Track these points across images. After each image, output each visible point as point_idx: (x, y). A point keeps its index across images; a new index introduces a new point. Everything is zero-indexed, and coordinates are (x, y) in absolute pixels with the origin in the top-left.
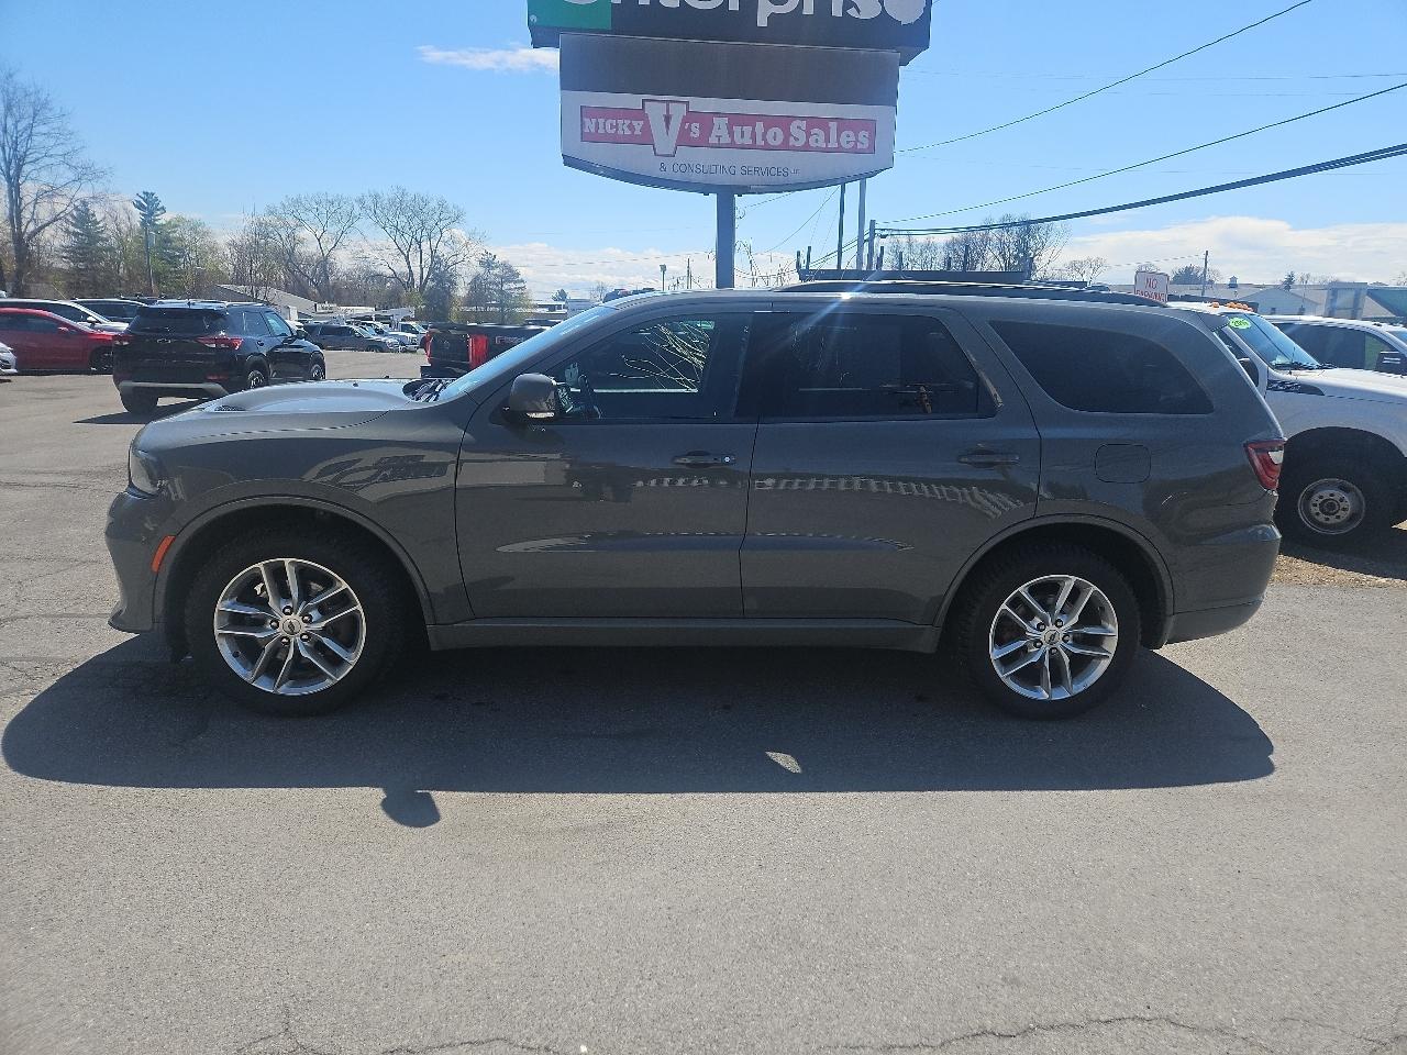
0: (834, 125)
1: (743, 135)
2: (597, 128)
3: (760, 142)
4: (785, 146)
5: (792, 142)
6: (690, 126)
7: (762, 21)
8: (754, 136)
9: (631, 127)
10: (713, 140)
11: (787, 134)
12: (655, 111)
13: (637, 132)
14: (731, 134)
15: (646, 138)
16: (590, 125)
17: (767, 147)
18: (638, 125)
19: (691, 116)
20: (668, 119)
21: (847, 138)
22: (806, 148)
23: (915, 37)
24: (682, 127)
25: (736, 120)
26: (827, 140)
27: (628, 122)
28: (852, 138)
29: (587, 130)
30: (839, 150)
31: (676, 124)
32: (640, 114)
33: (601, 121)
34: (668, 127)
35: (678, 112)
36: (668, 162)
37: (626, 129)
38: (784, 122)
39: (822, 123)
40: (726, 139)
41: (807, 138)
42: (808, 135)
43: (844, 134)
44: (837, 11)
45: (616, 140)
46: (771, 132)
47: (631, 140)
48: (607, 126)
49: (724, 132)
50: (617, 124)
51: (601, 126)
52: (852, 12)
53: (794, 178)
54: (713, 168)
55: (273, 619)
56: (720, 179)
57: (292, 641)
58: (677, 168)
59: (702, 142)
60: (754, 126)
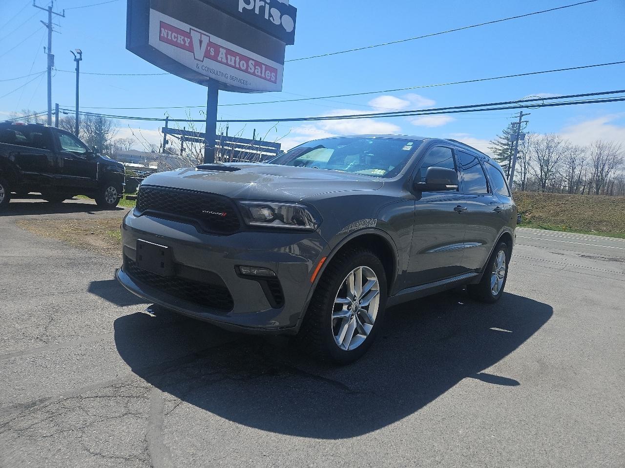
0: (263, 66)
1: (231, 60)
2: (167, 35)
3: (237, 66)
4: (246, 71)
5: (249, 70)
7: (240, 10)
8: (235, 63)
9: (184, 40)
10: (219, 59)
11: (248, 66)
12: (196, 35)
13: (187, 44)
14: (227, 59)
15: (190, 49)
16: (164, 32)
17: (240, 69)
18: (187, 41)
19: (210, 44)
20: (201, 42)
22: (254, 74)
23: (290, 38)
24: (207, 48)
25: (229, 52)
26: (261, 73)
27: (183, 37)
28: (269, 75)
29: (162, 35)
30: (265, 79)
31: (204, 45)
34: (200, 46)
35: (205, 40)
36: (200, 64)
37: (181, 40)
38: (247, 59)
40: (224, 60)
41: (255, 70)
42: (255, 69)
43: (267, 72)
44: (267, 17)
45: (176, 45)
46: (242, 62)
47: (183, 47)
48: (172, 36)
49: (224, 56)
50: (177, 36)
51: (170, 35)
52: (271, 19)
53: (249, 87)
54: (219, 73)
55: (350, 305)
56: (222, 79)
57: (354, 317)
58: (204, 68)
59: (215, 58)
60: (236, 58)
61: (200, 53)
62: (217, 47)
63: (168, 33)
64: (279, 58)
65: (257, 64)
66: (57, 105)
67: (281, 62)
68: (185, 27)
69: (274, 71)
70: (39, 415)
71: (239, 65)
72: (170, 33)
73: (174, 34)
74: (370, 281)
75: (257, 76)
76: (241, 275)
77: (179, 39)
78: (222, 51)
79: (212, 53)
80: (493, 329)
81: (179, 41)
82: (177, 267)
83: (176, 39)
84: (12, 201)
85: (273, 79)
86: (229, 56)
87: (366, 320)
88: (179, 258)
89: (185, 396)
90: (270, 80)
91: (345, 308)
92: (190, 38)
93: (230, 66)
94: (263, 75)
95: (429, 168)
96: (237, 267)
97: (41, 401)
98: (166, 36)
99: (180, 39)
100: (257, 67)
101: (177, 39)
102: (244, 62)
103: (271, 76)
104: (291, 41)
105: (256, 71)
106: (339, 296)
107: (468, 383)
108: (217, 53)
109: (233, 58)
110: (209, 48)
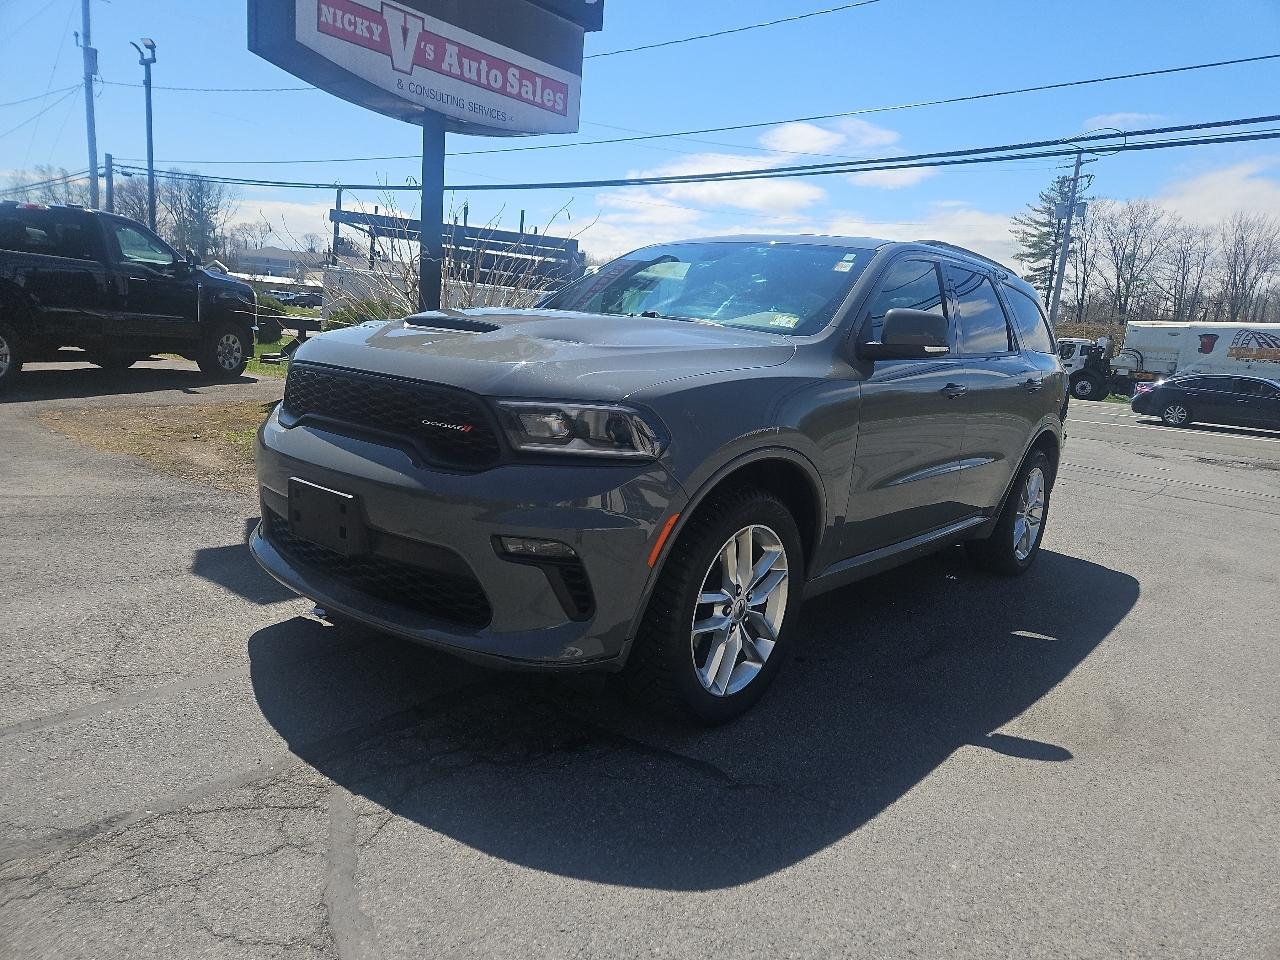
0: (539, 81)
1: (471, 69)
2: (335, 21)
3: (484, 81)
4: (503, 91)
5: (509, 89)
6: (425, 46)
8: (479, 74)
9: (369, 29)
10: (445, 66)
11: (505, 80)
12: (394, 17)
13: (376, 38)
14: (461, 65)
15: (383, 47)
16: (328, 14)
17: (488, 87)
18: (377, 30)
19: (426, 36)
20: (405, 31)
21: (548, 97)
22: (519, 97)
23: (593, 17)
24: (418, 45)
25: (465, 52)
26: (534, 94)
27: (366, 23)
28: (552, 98)
29: (323, 19)
30: (542, 106)
31: (413, 39)
32: (378, 17)
34: (405, 41)
35: (415, 29)
36: (406, 79)
37: (365, 30)
38: (504, 66)
39: (531, 76)
40: (456, 70)
41: (520, 88)
42: (521, 86)
43: (547, 91)
45: (353, 38)
46: (494, 72)
47: (368, 44)
48: (344, 20)
49: (455, 61)
50: (356, 21)
51: (339, 18)
53: (510, 125)
54: (445, 97)
55: (727, 604)
56: (451, 110)
57: (737, 630)
58: (413, 88)
59: (436, 66)
60: (480, 63)
61: (404, 55)
62: (440, 43)
63: (335, 14)
64: (572, 61)
65: (526, 75)
66: (109, 158)
67: (576, 68)
69: (562, 88)
70: (109, 854)
71: (488, 79)
72: (339, 13)
73: (348, 16)
74: (770, 552)
75: (526, 101)
76: (505, 555)
77: (359, 25)
78: (452, 50)
79: (430, 56)
80: (1018, 633)
81: (358, 31)
82: (374, 535)
83: (353, 27)
84: (28, 367)
85: (560, 107)
86: (466, 61)
87: (761, 631)
88: (377, 518)
89: (398, 804)
90: (552, 110)
91: (718, 611)
92: (383, 23)
93: (469, 81)
94: (538, 99)
95: (890, 311)
96: (497, 538)
97: (109, 822)
98: (331, 21)
99: (362, 27)
100: (525, 82)
101: (356, 27)
102: (499, 74)
103: (555, 101)
104: (596, 24)
105: (524, 90)
106: (707, 590)
107: (968, 758)
108: (440, 55)
109: (474, 65)
110: (423, 44)
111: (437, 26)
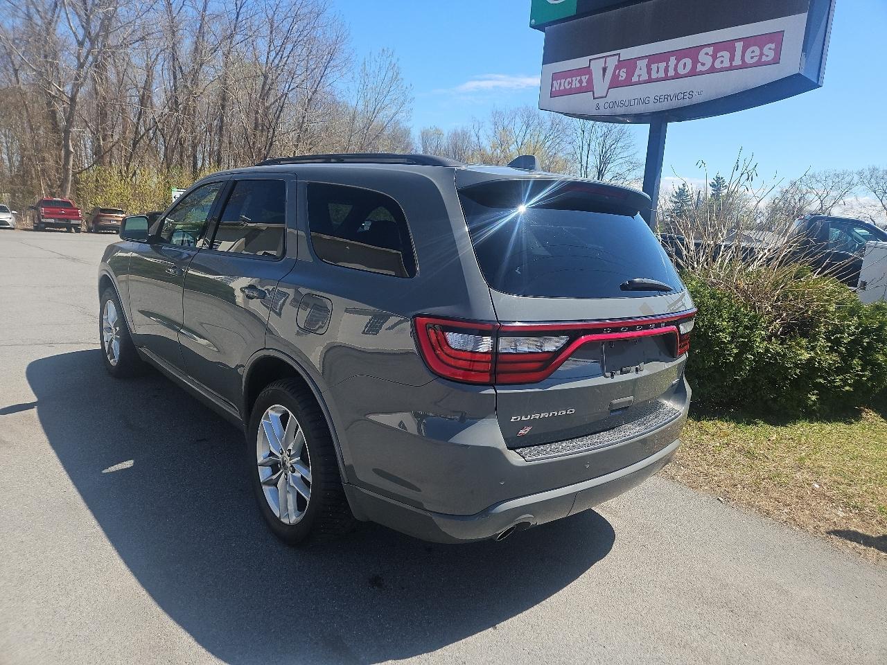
1: (658, 70)
2: (560, 86)
3: (672, 73)
4: (693, 73)
5: (700, 67)
6: (619, 72)
8: (667, 69)
9: (580, 81)
10: (636, 79)
11: (696, 62)
12: (597, 66)
13: (584, 84)
14: (649, 71)
15: (589, 87)
16: (556, 85)
17: (677, 77)
18: (585, 78)
19: (621, 64)
20: (604, 70)
21: (753, 53)
24: (614, 74)
25: (653, 59)
26: (732, 59)
27: (579, 78)
28: (757, 53)
29: (554, 89)
30: (743, 66)
31: (610, 72)
32: (587, 71)
33: (563, 81)
34: (604, 76)
35: (612, 62)
36: (602, 102)
37: (578, 83)
38: (693, 52)
39: (729, 46)
40: (645, 76)
41: (714, 61)
43: (748, 51)
45: (571, 92)
46: (681, 62)
47: (580, 90)
48: (564, 84)
49: (644, 71)
50: (572, 81)
51: (562, 84)
53: (697, 99)
54: (632, 101)
59: (628, 83)
60: (668, 61)
68: (582, 62)
111: (627, 53)
